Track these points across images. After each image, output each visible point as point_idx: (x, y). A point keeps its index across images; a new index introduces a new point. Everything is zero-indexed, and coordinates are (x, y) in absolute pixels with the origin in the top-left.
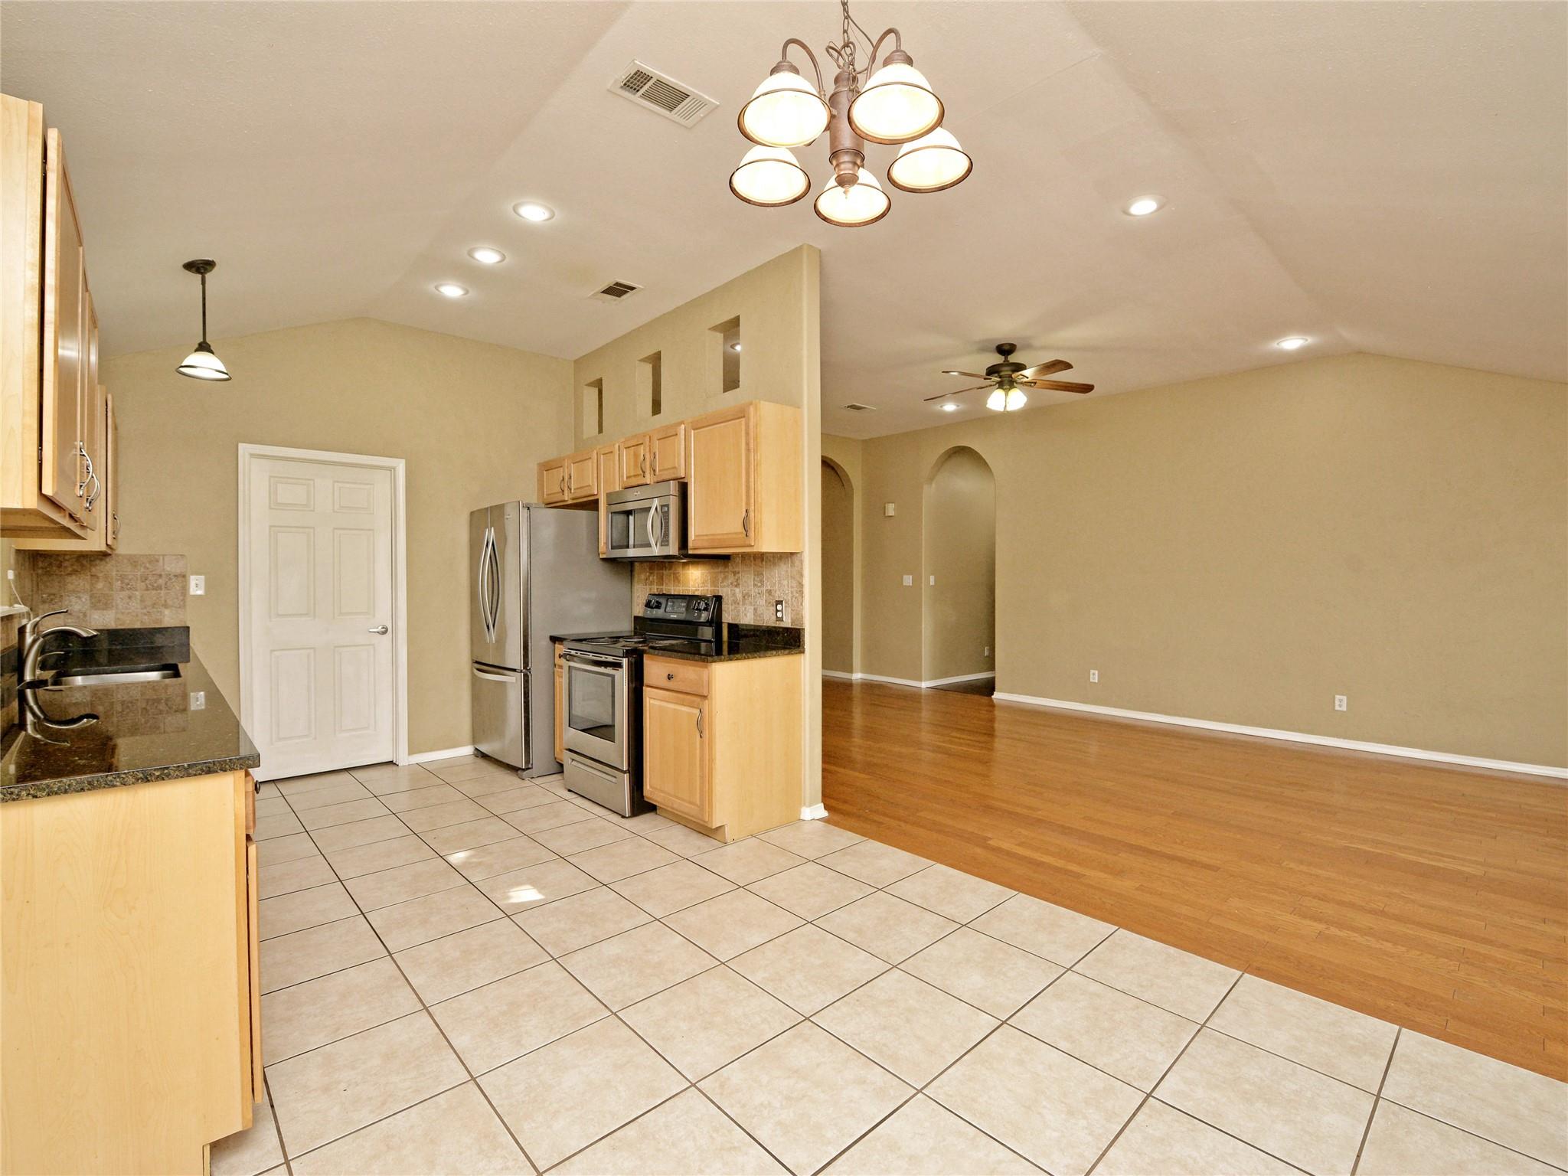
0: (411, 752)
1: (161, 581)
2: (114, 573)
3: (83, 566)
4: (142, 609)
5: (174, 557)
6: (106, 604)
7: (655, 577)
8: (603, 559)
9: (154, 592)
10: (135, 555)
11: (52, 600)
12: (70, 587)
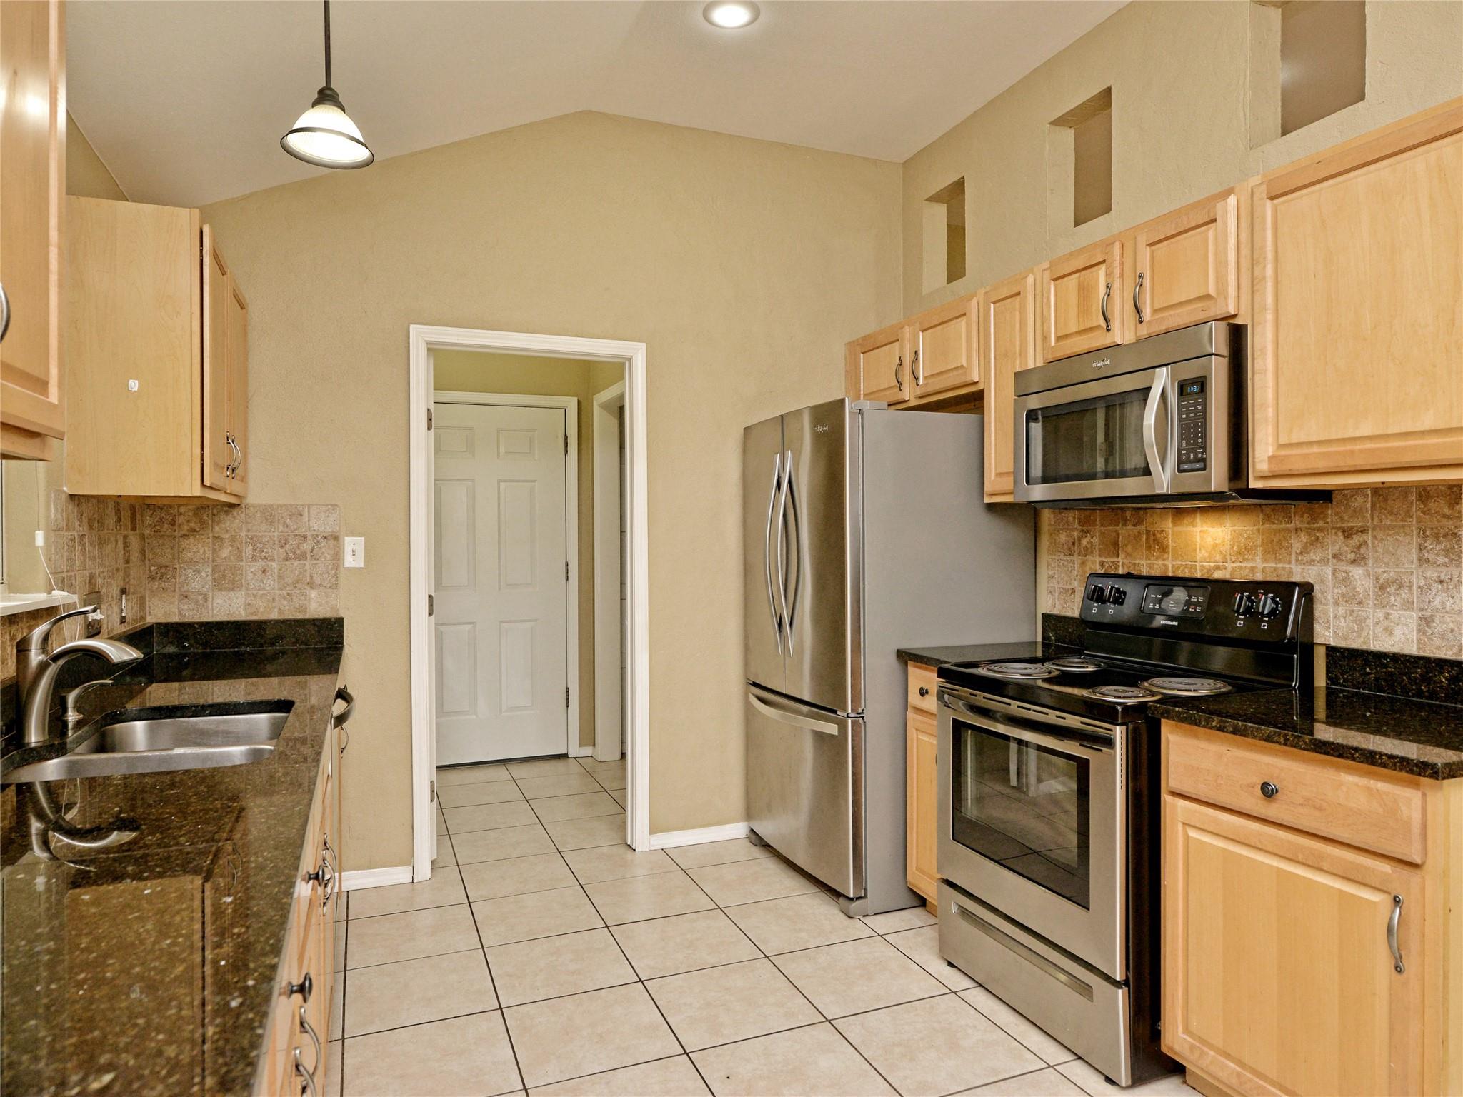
0: (654, 830)
1: (306, 546)
2: (243, 534)
3: (202, 522)
4: (281, 589)
5: (324, 508)
6: (233, 581)
7: (1096, 540)
8: (991, 507)
9: (296, 563)
10: (271, 506)
11: (163, 575)
12: (186, 555)
